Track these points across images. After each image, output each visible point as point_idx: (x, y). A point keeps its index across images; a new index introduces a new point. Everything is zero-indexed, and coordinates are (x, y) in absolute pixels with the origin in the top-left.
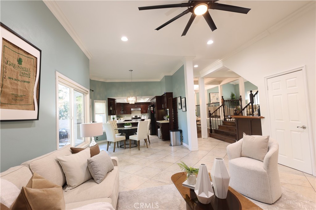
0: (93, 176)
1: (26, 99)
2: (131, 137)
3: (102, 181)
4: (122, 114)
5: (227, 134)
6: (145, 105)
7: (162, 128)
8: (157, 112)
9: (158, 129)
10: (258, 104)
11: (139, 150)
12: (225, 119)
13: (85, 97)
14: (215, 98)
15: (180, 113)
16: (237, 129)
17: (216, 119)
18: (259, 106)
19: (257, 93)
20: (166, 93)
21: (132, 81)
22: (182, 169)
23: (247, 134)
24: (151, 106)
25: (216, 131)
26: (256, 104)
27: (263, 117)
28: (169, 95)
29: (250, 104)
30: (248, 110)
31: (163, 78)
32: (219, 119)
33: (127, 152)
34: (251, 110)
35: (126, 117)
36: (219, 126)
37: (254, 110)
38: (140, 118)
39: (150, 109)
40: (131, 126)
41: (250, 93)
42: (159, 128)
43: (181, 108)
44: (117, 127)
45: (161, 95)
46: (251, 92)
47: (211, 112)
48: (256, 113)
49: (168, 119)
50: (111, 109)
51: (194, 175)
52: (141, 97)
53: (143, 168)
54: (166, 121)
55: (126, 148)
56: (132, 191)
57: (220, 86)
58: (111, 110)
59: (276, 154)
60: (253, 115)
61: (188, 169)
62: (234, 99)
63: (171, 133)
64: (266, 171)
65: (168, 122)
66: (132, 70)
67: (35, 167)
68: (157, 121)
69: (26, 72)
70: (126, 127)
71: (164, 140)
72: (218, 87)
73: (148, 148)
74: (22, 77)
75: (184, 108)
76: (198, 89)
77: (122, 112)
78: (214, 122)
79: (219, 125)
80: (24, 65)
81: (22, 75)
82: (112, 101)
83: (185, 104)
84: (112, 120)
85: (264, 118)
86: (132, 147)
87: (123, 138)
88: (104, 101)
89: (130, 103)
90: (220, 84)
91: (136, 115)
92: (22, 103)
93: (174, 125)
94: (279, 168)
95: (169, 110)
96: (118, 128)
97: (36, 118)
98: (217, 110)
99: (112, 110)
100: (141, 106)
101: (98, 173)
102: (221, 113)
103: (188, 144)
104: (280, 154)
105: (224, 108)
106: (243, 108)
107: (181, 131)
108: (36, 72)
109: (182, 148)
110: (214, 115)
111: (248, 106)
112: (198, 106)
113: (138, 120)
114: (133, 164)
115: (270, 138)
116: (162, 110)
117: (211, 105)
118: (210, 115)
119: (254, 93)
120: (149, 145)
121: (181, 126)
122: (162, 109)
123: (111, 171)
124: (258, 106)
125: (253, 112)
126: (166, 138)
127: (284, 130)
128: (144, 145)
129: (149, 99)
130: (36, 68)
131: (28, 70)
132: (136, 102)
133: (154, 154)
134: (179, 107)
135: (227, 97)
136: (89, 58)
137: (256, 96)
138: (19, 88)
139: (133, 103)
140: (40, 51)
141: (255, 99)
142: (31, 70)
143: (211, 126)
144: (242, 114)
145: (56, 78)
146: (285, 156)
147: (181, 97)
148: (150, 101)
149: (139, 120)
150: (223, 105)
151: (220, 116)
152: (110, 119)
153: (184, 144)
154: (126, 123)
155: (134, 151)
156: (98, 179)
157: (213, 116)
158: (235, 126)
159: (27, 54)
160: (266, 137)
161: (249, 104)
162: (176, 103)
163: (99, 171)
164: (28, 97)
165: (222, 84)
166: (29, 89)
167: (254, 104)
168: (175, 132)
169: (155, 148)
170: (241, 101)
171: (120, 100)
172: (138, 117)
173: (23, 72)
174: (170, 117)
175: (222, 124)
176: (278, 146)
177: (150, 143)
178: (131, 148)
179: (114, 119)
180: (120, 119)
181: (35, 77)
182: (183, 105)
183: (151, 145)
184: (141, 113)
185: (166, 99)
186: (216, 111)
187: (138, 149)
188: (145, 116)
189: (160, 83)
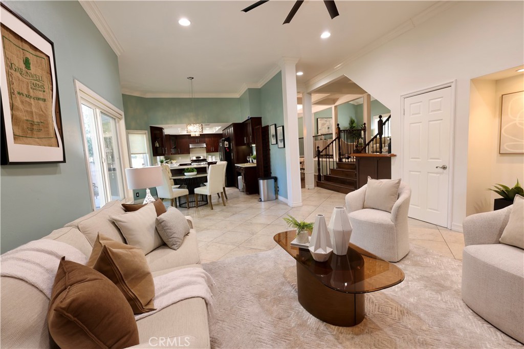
0: (165, 241)
1: (46, 129)
2: (198, 191)
3: (179, 246)
4: (174, 154)
5: (343, 182)
6: (213, 139)
7: (245, 174)
8: (235, 150)
9: (239, 177)
10: (389, 136)
11: (213, 209)
12: (340, 160)
13: (117, 124)
14: (326, 126)
15: (274, 150)
16: (357, 174)
17: (328, 159)
18: (390, 139)
19: (388, 120)
20: (251, 118)
21: (194, 97)
22: (290, 225)
23: (372, 178)
24: (224, 141)
25: (327, 178)
26: (386, 136)
27: (395, 154)
28: (256, 121)
29: (378, 136)
30: (375, 145)
31: (245, 92)
32: (331, 160)
33: (193, 213)
34: (378, 145)
35: (180, 158)
36: (332, 170)
37: (383, 145)
38: (204, 160)
39: (223, 144)
40: (195, 173)
41: (379, 119)
42: (241, 175)
43: (275, 143)
44: (170, 174)
45: (241, 122)
46: (380, 117)
47: (321, 149)
48: (385, 149)
49: (255, 161)
50: (157, 145)
51: (306, 232)
52: (209, 125)
53: (224, 233)
54: (252, 163)
55: (189, 208)
56: (215, 262)
57: (336, 107)
58: (157, 147)
59: (407, 202)
60: (381, 152)
61: (297, 225)
62: (354, 129)
63: (261, 182)
64: (393, 223)
65: (255, 165)
66: (193, 78)
67: (87, 230)
68: (236, 164)
69: (37, 82)
70: (188, 175)
71: (248, 193)
72: (331, 108)
73: (225, 205)
74: (35, 91)
75: (281, 142)
76: (302, 112)
77: (173, 151)
78: (324, 164)
79: (332, 168)
80: (33, 70)
81: (33, 87)
82: (158, 132)
83: (282, 136)
84: (159, 163)
85: (395, 156)
86: (200, 206)
87: (185, 191)
88: (144, 132)
89: (193, 134)
90: (334, 104)
91: (198, 155)
92: (42, 135)
93: (264, 170)
94: (410, 222)
95: (256, 146)
96: (173, 176)
97: (62, 160)
98: (329, 146)
99: (159, 147)
100: (207, 139)
101: (173, 236)
102: (334, 150)
103: (286, 197)
104: (412, 205)
105: (339, 142)
106: (367, 143)
107: (276, 179)
108: (51, 82)
109: (278, 203)
110: (324, 153)
111: (375, 140)
112: (301, 139)
113: (202, 163)
114: (207, 229)
115: (401, 182)
116: (244, 147)
117: (319, 138)
118: (318, 154)
119: (384, 119)
120: (226, 201)
121: (276, 170)
122: (244, 144)
123: (187, 235)
124: (388, 139)
125: (381, 148)
126: (252, 190)
127: (420, 172)
128: (218, 201)
129: (220, 127)
130: (50, 75)
131: (40, 79)
132: (201, 133)
133: (236, 213)
134: (273, 141)
135: (345, 124)
136: (118, 53)
137: (387, 123)
138: (34, 110)
139: (197, 134)
140: (52, 44)
141: (385, 128)
142: (45, 79)
143: (319, 170)
144: (365, 152)
145: (76, 92)
146: (418, 206)
147: (275, 125)
148: (221, 132)
149: (204, 163)
150: (339, 138)
151: (333, 155)
152: (156, 162)
153: (280, 198)
154: (188, 169)
155: (203, 211)
156: (174, 245)
157: (322, 155)
158: (355, 169)
159: (35, 51)
160: (397, 181)
161: (376, 137)
162: (268, 134)
163: (174, 233)
164: (48, 124)
165: (337, 104)
166: (46, 111)
167: (383, 136)
168: (266, 181)
169: (236, 206)
170: (365, 132)
171: (170, 130)
172: (202, 158)
173: (35, 82)
174: (257, 158)
175: (335, 167)
176: (411, 192)
177: (227, 198)
178: (198, 206)
179: (162, 162)
180: (171, 163)
181: (51, 92)
182: (280, 137)
183: (228, 201)
184: (207, 152)
185: (250, 129)
186: (327, 146)
187: (210, 208)
188: (213, 157)
189: (239, 101)
